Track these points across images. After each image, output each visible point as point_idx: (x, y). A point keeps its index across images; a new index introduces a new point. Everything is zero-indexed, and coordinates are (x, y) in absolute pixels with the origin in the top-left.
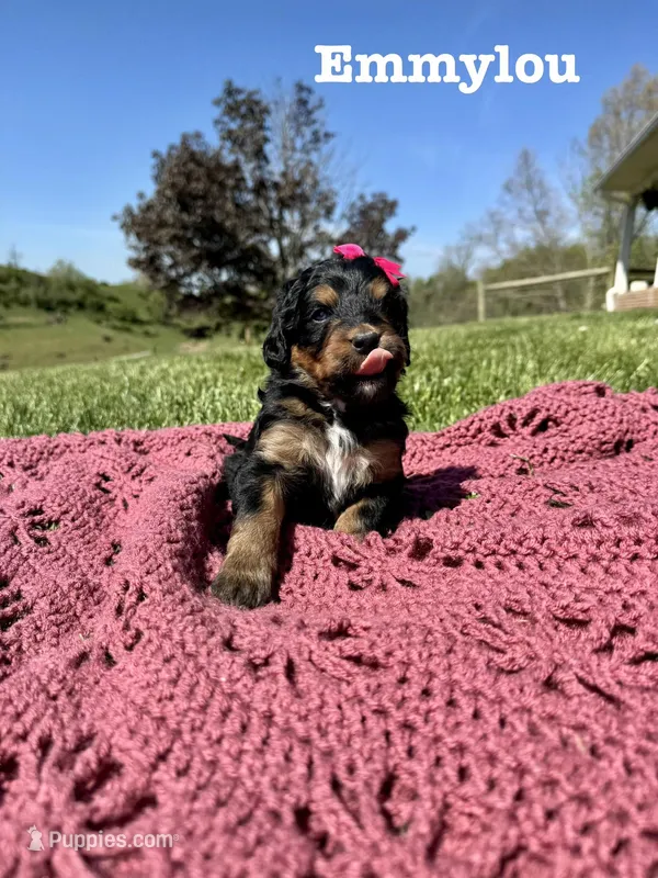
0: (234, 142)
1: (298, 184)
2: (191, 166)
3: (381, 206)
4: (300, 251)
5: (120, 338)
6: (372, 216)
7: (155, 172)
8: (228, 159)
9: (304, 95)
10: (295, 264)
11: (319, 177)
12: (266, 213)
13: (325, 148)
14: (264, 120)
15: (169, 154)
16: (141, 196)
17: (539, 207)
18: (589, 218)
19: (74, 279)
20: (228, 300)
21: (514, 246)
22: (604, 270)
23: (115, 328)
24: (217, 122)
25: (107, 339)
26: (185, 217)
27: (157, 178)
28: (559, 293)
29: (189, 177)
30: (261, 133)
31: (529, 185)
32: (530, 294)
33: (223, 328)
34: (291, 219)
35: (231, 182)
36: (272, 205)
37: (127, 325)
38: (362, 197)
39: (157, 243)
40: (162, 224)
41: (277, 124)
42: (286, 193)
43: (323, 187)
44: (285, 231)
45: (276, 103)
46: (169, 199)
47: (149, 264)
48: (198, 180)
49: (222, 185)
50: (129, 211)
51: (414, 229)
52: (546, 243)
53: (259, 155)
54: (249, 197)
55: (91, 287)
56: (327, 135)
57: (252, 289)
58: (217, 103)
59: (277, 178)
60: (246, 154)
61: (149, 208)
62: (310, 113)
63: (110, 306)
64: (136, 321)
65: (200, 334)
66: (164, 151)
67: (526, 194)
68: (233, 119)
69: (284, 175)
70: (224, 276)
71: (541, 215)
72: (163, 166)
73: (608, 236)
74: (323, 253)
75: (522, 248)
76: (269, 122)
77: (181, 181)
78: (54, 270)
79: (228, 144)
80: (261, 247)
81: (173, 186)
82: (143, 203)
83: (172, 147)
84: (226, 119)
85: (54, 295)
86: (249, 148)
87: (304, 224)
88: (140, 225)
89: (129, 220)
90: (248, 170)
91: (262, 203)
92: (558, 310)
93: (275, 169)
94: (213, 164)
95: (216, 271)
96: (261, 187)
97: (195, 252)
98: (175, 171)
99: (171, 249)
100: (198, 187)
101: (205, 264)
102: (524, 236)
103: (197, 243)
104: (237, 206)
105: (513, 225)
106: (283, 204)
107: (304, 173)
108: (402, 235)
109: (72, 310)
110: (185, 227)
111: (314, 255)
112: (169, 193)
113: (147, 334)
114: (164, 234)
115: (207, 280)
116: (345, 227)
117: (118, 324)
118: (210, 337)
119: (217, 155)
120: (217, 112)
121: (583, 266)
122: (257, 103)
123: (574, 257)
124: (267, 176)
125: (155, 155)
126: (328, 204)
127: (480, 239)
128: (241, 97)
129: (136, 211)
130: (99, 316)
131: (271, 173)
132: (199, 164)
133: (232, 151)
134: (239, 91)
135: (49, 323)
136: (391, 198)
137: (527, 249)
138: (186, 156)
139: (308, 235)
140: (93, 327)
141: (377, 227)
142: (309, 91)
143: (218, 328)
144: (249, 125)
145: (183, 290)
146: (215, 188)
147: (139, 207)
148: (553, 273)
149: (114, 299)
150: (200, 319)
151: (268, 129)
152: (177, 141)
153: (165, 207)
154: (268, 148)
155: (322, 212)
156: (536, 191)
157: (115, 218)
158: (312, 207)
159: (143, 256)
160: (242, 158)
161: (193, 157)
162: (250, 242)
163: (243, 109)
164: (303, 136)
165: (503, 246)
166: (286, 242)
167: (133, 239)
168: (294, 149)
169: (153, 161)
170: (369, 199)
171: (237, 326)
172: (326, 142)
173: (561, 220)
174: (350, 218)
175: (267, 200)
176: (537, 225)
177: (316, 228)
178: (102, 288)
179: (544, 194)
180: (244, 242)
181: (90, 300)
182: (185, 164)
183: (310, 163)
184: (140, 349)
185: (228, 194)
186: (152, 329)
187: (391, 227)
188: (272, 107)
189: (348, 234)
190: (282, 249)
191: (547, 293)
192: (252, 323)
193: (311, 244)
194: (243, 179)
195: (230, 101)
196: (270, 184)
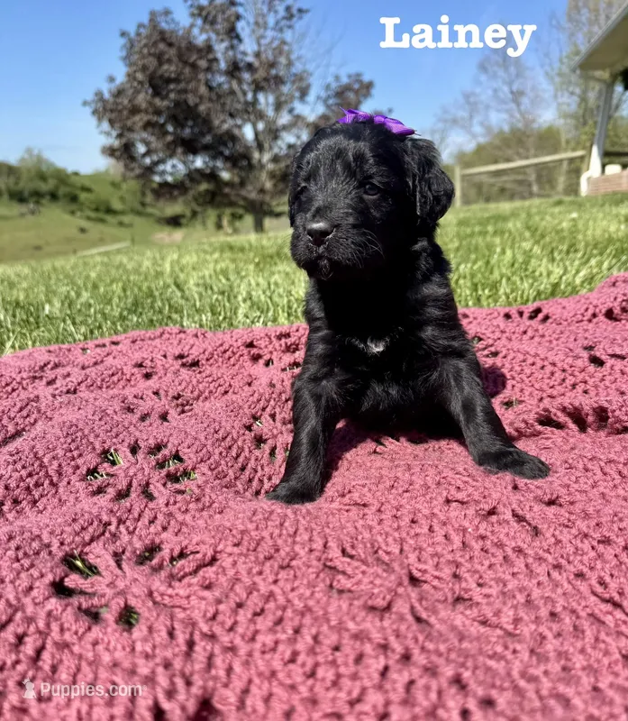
0: (205, 20)
2: (162, 46)
3: (356, 86)
4: (274, 133)
5: (95, 230)
7: (124, 53)
8: (200, 39)
10: (271, 148)
11: (293, 57)
12: (240, 94)
13: (299, 25)
15: (138, 34)
16: (111, 79)
17: (515, 88)
18: (565, 99)
19: (44, 168)
20: (204, 186)
21: (488, 129)
22: (580, 153)
23: (89, 218)
25: (83, 230)
26: (158, 102)
27: (126, 59)
28: (533, 177)
29: (160, 58)
30: (233, 9)
32: (505, 178)
33: (199, 217)
34: (266, 101)
35: (203, 64)
36: (246, 87)
37: (101, 215)
38: (337, 78)
39: (130, 130)
40: (135, 110)
42: (261, 74)
43: (298, 68)
44: (259, 115)
46: (141, 83)
47: (124, 152)
48: (169, 61)
49: (194, 66)
50: (99, 94)
52: (520, 125)
53: (232, 33)
54: (222, 80)
55: (62, 177)
56: (301, 11)
57: (225, 175)
59: (250, 59)
61: (119, 93)
63: (83, 196)
64: (109, 211)
65: (175, 222)
66: (132, 30)
67: (501, 73)
69: (257, 55)
70: (199, 162)
71: (517, 96)
72: (132, 46)
73: (583, 117)
74: (298, 137)
75: (496, 130)
77: (152, 62)
78: (22, 160)
79: (199, 22)
80: (236, 131)
81: (144, 68)
82: (113, 87)
83: (140, 26)
85: (26, 185)
86: (221, 26)
87: (278, 106)
88: (112, 111)
89: (100, 105)
90: (220, 48)
91: (235, 85)
92: (531, 195)
94: (183, 45)
95: (191, 157)
96: (234, 69)
97: (169, 138)
98: (145, 51)
99: (145, 135)
100: (169, 69)
101: (180, 150)
102: (499, 119)
103: (170, 128)
104: (211, 88)
105: (487, 107)
106: (258, 87)
107: (278, 53)
109: (44, 201)
110: (158, 112)
111: (289, 138)
112: (140, 76)
113: (121, 224)
114: (139, 119)
115: (181, 167)
116: (321, 109)
117: (93, 215)
118: (187, 225)
119: (188, 34)
121: (555, 150)
123: (548, 140)
124: (239, 56)
125: (123, 34)
126: (304, 84)
127: (455, 121)
129: (107, 96)
130: (74, 207)
131: (244, 53)
132: (170, 45)
133: (202, 30)
135: (22, 215)
136: (366, 78)
137: (501, 132)
138: (156, 37)
139: (284, 119)
140: (67, 217)
143: (194, 215)
145: (157, 179)
146: (187, 70)
147: (110, 92)
148: (527, 158)
149: (88, 190)
151: (240, 4)
152: (145, 20)
153: (137, 92)
154: (240, 25)
155: (297, 94)
156: (512, 70)
157: (85, 103)
158: (286, 88)
159: (116, 143)
160: (213, 36)
161: (163, 37)
162: (225, 127)
164: (276, 12)
165: (478, 129)
166: (261, 126)
167: (106, 126)
168: (265, 26)
169: (122, 41)
170: (345, 80)
171: (212, 214)
172: (301, 18)
173: (538, 100)
174: (325, 101)
175: (240, 81)
176: (512, 107)
177: (291, 111)
178: (74, 179)
179: (521, 73)
180: (219, 127)
181: (62, 191)
182: (155, 44)
183: (284, 42)
184: (116, 240)
185: (201, 76)
186: (126, 219)
187: (366, 109)
189: (324, 117)
190: (256, 134)
191: (520, 177)
192: (228, 211)
193: (287, 128)
194: (215, 60)
196: (243, 65)
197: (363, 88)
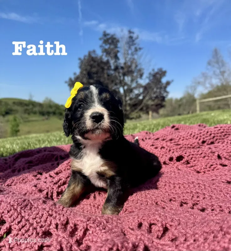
0: (107, 53)
1: (130, 67)
2: (92, 63)
3: (160, 73)
4: (130, 90)
6: (157, 76)
7: (80, 65)
8: (105, 59)
9: (132, 35)
10: (129, 95)
11: (138, 64)
12: (119, 78)
13: (139, 53)
14: (117, 45)
15: (84, 59)
16: (75, 74)
17: (222, 70)
19: (52, 104)
21: (212, 85)
24: (101, 46)
26: (90, 81)
27: (80, 67)
29: (91, 66)
30: (116, 49)
31: (217, 62)
32: (219, 103)
34: (127, 79)
35: (106, 67)
36: (121, 75)
38: (153, 70)
41: (122, 46)
42: (126, 70)
43: (139, 67)
44: (126, 84)
45: (122, 38)
46: (85, 75)
48: (95, 67)
49: (103, 69)
50: (70, 79)
51: (172, 81)
52: (224, 83)
53: (116, 57)
54: (112, 72)
55: (57, 107)
56: (140, 49)
58: (100, 39)
59: (122, 65)
60: (111, 57)
61: (78, 78)
62: (133, 41)
66: (82, 58)
67: (216, 65)
68: (106, 45)
69: (125, 63)
71: (223, 73)
72: (82, 63)
74: (139, 91)
75: (215, 86)
76: (119, 45)
77: (89, 68)
78: (45, 101)
79: (105, 54)
80: (117, 90)
81: (86, 70)
82: (76, 76)
83: (85, 56)
84: (104, 45)
85: (45, 110)
86: (112, 55)
87: (132, 81)
90: (112, 62)
91: (117, 74)
93: (122, 61)
94: (99, 61)
96: (116, 68)
98: (87, 64)
100: (95, 70)
102: (216, 82)
104: (108, 75)
105: (211, 78)
106: (124, 75)
107: (132, 62)
108: (168, 83)
109: (51, 115)
111: (136, 92)
112: (84, 72)
116: (147, 81)
119: (101, 58)
120: (101, 42)
122: (115, 39)
125: (80, 59)
126: (141, 73)
127: (199, 83)
128: (109, 37)
129: (73, 79)
130: (61, 117)
131: (120, 64)
132: (95, 62)
133: (106, 56)
134: (108, 35)
135: (43, 120)
136: (164, 70)
137: (218, 86)
138: (90, 59)
139: (134, 85)
140: (58, 121)
141: (159, 81)
142: (133, 33)
144: (112, 47)
146: (101, 70)
147: (75, 78)
148: (227, 95)
151: (119, 48)
152: (87, 54)
153: (83, 78)
154: (119, 55)
155: (139, 76)
156: (220, 64)
157: (66, 82)
158: (135, 74)
160: (110, 59)
161: (93, 59)
162: (113, 88)
163: (110, 41)
164: (131, 50)
165: (208, 85)
166: (126, 88)
168: (128, 54)
169: (79, 61)
170: (156, 70)
172: (140, 51)
174: (149, 78)
175: (119, 73)
176: (221, 77)
177: (137, 82)
178: (62, 107)
179: (223, 65)
180: (111, 89)
181: (57, 111)
182: (90, 62)
183: (134, 59)
185: (105, 71)
187: (164, 80)
188: (120, 40)
189: (148, 84)
190: (124, 90)
193: (135, 88)
194: (110, 66)
195: (105, 38)
196: (120, 67)
197: (162, 73)
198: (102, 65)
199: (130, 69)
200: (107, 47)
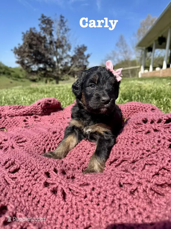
0: (44, 31)
1: (61, 42)
2: (32, 37)
3: (83, 48)
5: (15, 82)
6: (81, 51)
7: (23, 38)
8: (43, 35)
9: (63, 19)
10: (61, 63)
11: (67, 40)
12: (53, 49)
13: (69, 33)
14: (52, 25)
15: (27, 33)
16: (19, 44)
17: (125, 50)
18: (137, 53)
19: (2, 66)
20: (43, 72)
21: (119, 60)
22: (138, 67)
23: (13, 79)
24: (39, 25)
25: (11, 82)
26: (31, 50)
27: (23, 39)
28: (130, 72)
29: (32, 39)
30: (51, 28)
31: (122, 44)
33: (41, 80)
35: (43, 41)
36: (54, 47)
37: (17, 78)
38: (78, 46)
39: (23, 57)
40: (24, 52)
41: (56, 26)
42: (58, 44)
43: (68, 42)
44: (58, 54)
45: (55, 21)
46: (27, 45)
47: (22, 63)
48: (34, 40)
49: (41, 42)
50: (15, 48)
52: (127, 59)
53: (51, 34)
54: (48, 45)
55: (6, 68)
56: (69, 30)
57: (48, 69)
58: (39, 19)
59: (56, 40)
60: (47, 34)
61: (21, 47)
62: (64, 23)
63: (12, 74)
64: (19, 77)
65: (34, 81)
66: (25, 32)
67: (122, 46)
68: (44, 24)
69: (58, 40)
70: (41, 66)
71: (126, 52)
72: (25, 36)
73: (141, 58)
74: (68, 60)
75: (121, 61)
77: (30, 40)
79: (42, 31)
80: (52, 58)
81: (28, 42)
82: (20, 46)
83: (27, 31)
84: (42, 24)
86: (48, 32)
87: (63, 52)
88: (19, 52)
89: (16, 51)
90: (48, 37)
91: (52, 47)
92: (129, 77)
93: (55, 38)
94: (38, 36)
95: (39, 64)
96: (51, 43)
97: (34, 59)
98: (28, 38)
99: (27, 58)
100: (34, 42)
101: (36, 63)
102: (121, 57)
103: (34, 57)
104: (45, 47)
105: (118, 55)
106: (57, 47)
107: (63, 39)
108: (88, 56)
109: (2, 74)
110: (31, 52)
111: (66, 60)
112: (26, 44)
113: (22, 81)
114: (26, 54)
115: (37, 67)
116: (74, 54)
117: (14, 78)
118: (37, 82)
119: (40, 34)
120: (40, 22)
122: (50, 20)
123: (134, 63)
125: (23, 33)
126: (69, 47)
127: (110, 58)
128: (45, 19)
129: (17, 48)
130: (9, 76)
132: (35, 36)
133: (43, 33)
134: (45, 17)
137: (122, 61)
138: (31, 34)
139: (65, 55)
140: (7, 79)
141: (82, 54)
142: (63, 17)
143: (40, 79)
144: (48, 26)
145: (30, 70)
146: (39, 43)
147: (18, 47)
148: (128, 67)
149: (13, 72)
150: (35, 77)
151: (53, 27)
152: (29, 30)
153: (25, 47)
154: (53, 33)
155: (68, 49)
156: (124, 46)
157: (12, 50)
158: (65, 47)
159: (20, 60)
160: (46, 35)
161: (33, 34)
162: (49, 57)
163: (46, 22)
164: (62, 30)
165: (116, 60)
166: (58, 57)
167: (17, 56)
168: (60, 33)
169: (22, 35)
170: (80, 46)
171: (45, 79)
173: (131, 53)
174: (75, 51)
176: (124, 55)
177: (66, 53)
178: (10, 69)
179: (126, 46)
180: (47, 57)
181: (6, 72)
183: (64, 37)
184: (20, 85)
185: (43, 44)
186: (23, 80)
187: (86, 53)
188: (54, 21)
189: (75, 56)
190: (57, 59)
191: (126, 72)
192: (49, 78)
193: (65, 58)
194: (46, 40)
195: (43, 19)
196: (54, 42)
197: (85, 48)
198: (40, 39)
199: (61, 44)
200: (44, 26)
